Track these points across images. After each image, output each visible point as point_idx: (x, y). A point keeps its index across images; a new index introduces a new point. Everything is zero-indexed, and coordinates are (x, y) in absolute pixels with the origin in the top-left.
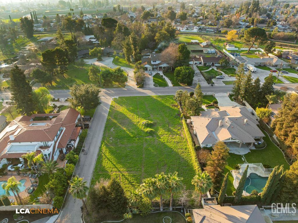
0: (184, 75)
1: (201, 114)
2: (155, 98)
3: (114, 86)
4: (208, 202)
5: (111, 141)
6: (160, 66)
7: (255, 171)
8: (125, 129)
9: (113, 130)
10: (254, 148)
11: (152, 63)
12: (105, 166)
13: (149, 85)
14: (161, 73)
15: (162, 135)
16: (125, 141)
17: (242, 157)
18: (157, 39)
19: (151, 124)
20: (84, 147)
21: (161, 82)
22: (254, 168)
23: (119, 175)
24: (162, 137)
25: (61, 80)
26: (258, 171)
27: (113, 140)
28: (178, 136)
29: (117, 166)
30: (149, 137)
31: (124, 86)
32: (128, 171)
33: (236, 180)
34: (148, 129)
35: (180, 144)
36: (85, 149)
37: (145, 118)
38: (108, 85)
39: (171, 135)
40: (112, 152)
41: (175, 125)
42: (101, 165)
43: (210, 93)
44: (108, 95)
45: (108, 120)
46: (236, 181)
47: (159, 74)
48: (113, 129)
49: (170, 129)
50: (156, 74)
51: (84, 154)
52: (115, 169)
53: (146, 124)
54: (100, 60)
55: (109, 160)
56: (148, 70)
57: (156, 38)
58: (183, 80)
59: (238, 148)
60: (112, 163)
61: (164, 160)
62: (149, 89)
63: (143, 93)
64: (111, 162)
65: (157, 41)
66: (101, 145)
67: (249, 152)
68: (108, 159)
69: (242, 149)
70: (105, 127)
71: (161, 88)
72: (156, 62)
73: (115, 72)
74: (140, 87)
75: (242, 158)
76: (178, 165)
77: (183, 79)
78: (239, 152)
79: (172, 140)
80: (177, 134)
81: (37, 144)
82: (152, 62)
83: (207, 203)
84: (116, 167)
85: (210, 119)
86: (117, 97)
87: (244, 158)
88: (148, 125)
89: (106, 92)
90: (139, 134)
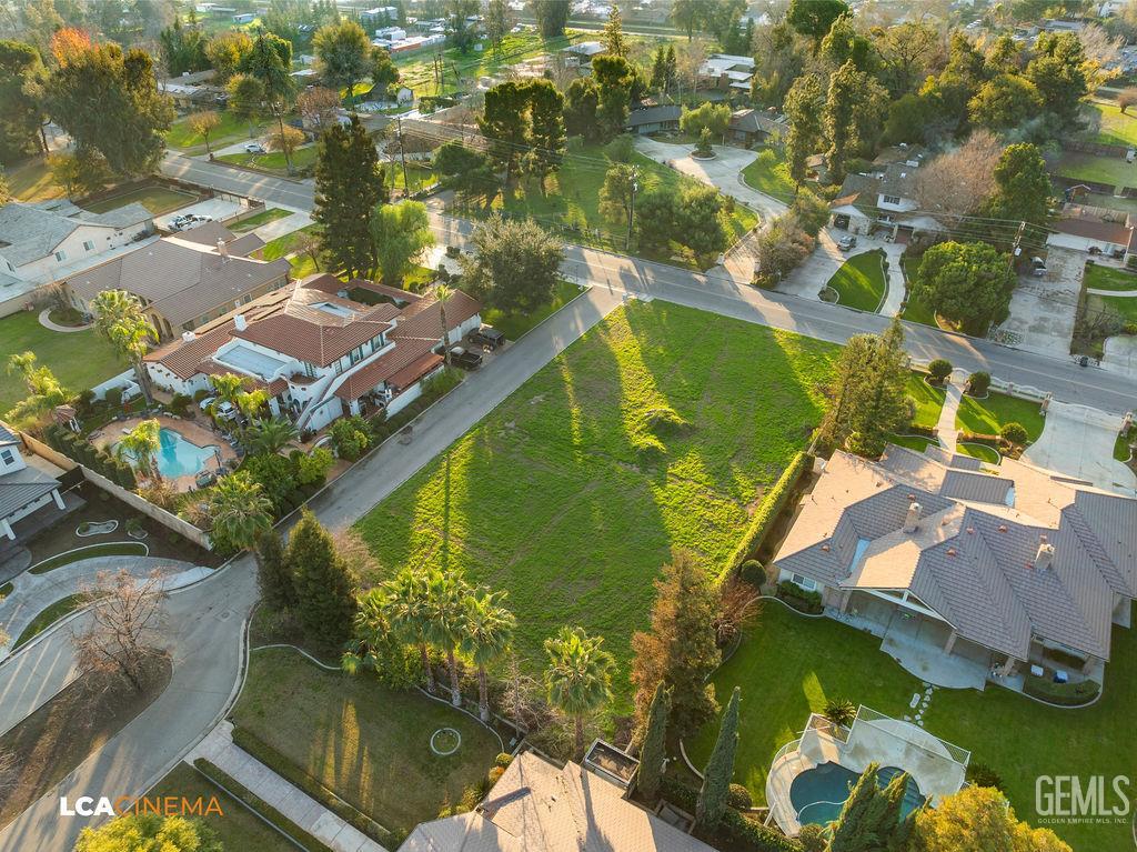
0: (955, 283)
1: (884, 457)
2: (781, 340)
3: (673, 258)
4: (605, 761)
5: (503, 434)
6: (906, 223)
7: (921, 768)
8: (575, 411)
9: (539, 403)
10: (1014, 684)
11: (881, 204)
12: (421, 498)
13: (803, 285)
14: (894, 254)
15: (681, 479)
16: (544, 448)
17: (922, 690)
18: (980, 109)
19: (674, 424)
20: (418, 421)
21: (861, 287)
22: (930, 755)
23: (436, 541)
24: (669, 486)
25: (527, 198)
26: (932, 777)
27: (512, 432)
28: (732, 506)
29: (452, 513)
30: (629, 466)
31: (706, 267)
32: (467, 542)
33: (803, 757)
34: (651, 441)
35: (714, 534)
36: (416, 429)
37: (672, 398)
38: (654, 250)
39: (710, 492)
40: (474, 469)
41: (760, 461)
42: (414, 491)
43: (1029, 392)
44: (624, 283)
45: (553, 367)
46: (799, 758)
47: (885, 255)
48: (540, 398)
49: (729, 468)
50: (872, 252)
51: (400, 442)
52: (438, 521)
53: (655, 418)
54: (704, 153)
55: (448, 487)
56: (851, 227)
57: (974, 103)
58: (941, 301)
59: (939, 651)
60: (447, 500)
61: (609, 560)
62: (786, 304)
63: (754, 311)
64: (448, 494)
65: (974, 117)
66: (463, 436)
67: (972, 690)
68: (448, 481)
69: (953, 661)
70: (524, 385)
71: (843, 311)
72: (897, 201)
73: (688, 206)
74: (758, 286)
75: (917, 696)
76: (641, 598)
77: (943, 296)
78: (925, 669)
79: (699, 507)
80: (738, 497)
81: (287, 364)
82: (881, 198)
83: (599, 762)
84: (446, 516)
85: (887, 486)
86: (649, 300)
87: (927, 698)
88: (660, 427)
89: (629, 270)
90: (607, 445)
